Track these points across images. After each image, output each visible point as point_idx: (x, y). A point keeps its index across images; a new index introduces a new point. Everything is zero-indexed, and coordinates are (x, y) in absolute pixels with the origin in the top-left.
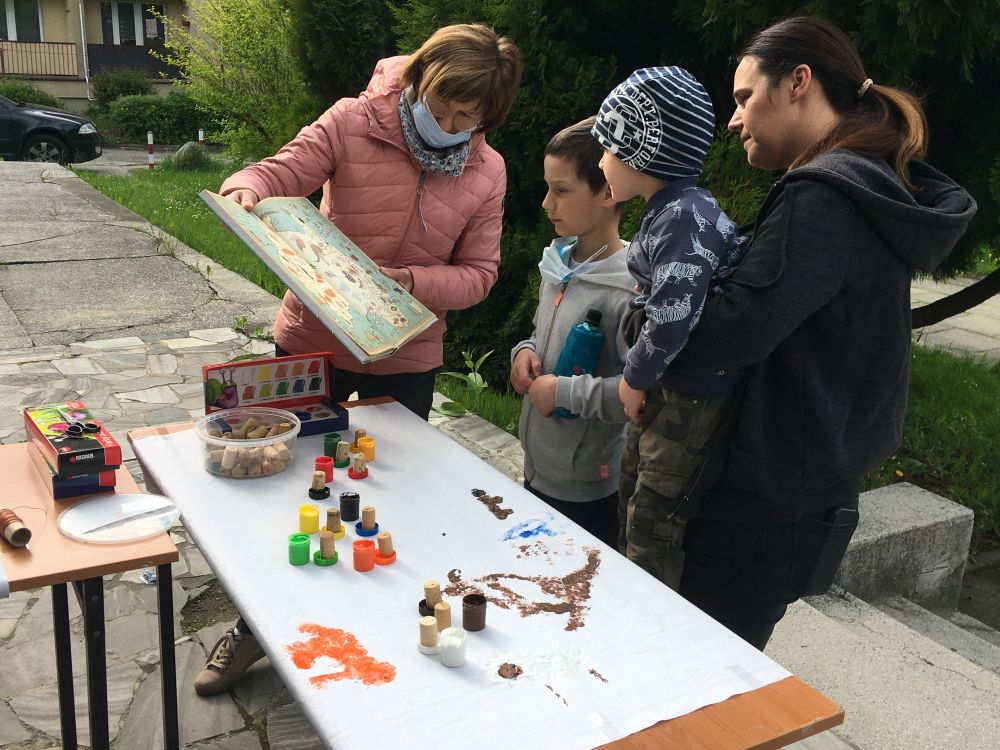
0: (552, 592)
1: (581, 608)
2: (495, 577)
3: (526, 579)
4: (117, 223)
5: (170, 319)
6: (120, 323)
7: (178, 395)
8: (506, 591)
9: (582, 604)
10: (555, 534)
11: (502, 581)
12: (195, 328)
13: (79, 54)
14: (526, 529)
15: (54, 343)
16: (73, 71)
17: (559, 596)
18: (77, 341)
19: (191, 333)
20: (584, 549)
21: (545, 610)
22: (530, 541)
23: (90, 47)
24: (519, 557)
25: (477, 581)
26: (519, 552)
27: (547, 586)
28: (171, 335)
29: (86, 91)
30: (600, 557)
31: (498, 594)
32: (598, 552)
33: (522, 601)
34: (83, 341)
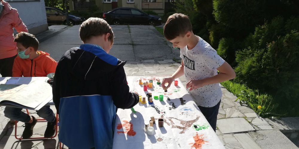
0: (183, 124)
1: (187, 129)
2: (171, 118)
3: (179, 120)
4: (159, 38)
5: (161, 57)
6: (152, 57)
7: (157, 72)
8: (172, 122)
9: (188, 128)
10: (193, 111)
11: (172, 119)
12: (165, 59)
13: (163, 4)
14: (186, 109)
15: (139, 60)
16: (161, 8)
17: (183, 125)
18: (143, 60)
19: (164, 60)
20: (197, 115)
21: (178, 127)
22: (185, 111)
23: (165, 3)
24: (180, 114)
25: (167, 118)
26: (181, 113)
27: (182, 122)
28: (160, 60)
29: (163, 12)
30: (200, 118)
31: (170, 122)
32: (200, 117)
33: (174, 124)
34: (144, 60)
